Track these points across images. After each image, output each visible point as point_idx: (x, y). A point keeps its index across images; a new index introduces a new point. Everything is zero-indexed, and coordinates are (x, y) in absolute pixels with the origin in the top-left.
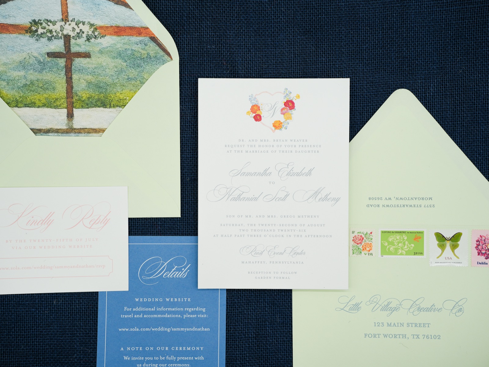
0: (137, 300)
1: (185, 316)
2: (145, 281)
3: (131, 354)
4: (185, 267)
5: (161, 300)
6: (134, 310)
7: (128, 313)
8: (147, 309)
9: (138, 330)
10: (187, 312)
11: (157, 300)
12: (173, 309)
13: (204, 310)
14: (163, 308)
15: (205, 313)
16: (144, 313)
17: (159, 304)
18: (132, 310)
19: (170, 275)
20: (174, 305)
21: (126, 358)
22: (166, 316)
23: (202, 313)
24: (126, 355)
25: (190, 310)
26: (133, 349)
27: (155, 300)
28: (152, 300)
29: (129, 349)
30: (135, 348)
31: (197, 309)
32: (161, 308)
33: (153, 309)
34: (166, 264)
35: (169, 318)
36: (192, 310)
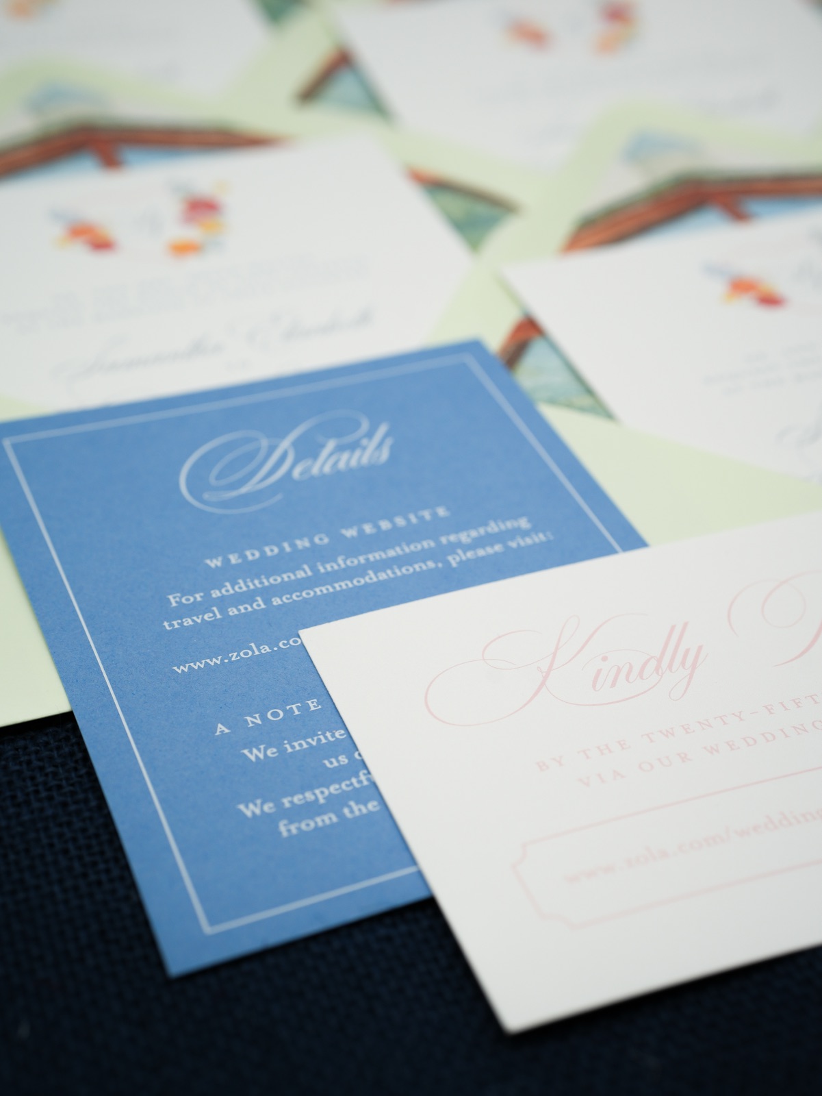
0: (215, 563)
1: (453, 561)
2: (225, 504)
3: (268, 734)
4: (370, 435)
5: (322, 540)
6: (216, 594)
7: (192, 610)
8: (275, 580)
9: (266, 649)
10: (459, 545)
11: (302, 544)
12: (391, 553)
13: (524, 523)
14: (345, 561)
15: (535, 529)
16: (267, 593)
17: (316, 555)
18: (207, 595)
19: (322, 465)
20: (382, 540)
21: (254, 755)
22: (371, 577)
23: (525, 534)
24: (250, 745)
25: (464, 537)
26: (276, 715)
27: (293, 545)
28: (282, 549)
29: (253, 720)
30: (285, 711)
31: (493, 527)
32: (336, 561)
33: (300, 574)
34: (286, 444)
35: (389, 581)
36: (474, 534)
